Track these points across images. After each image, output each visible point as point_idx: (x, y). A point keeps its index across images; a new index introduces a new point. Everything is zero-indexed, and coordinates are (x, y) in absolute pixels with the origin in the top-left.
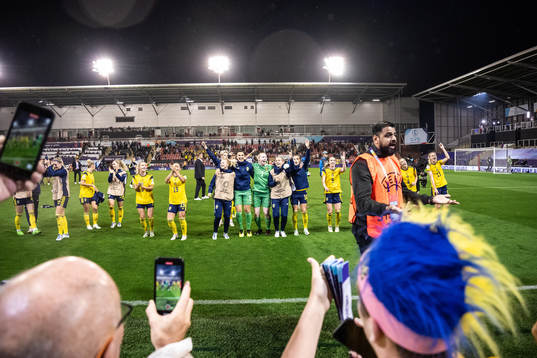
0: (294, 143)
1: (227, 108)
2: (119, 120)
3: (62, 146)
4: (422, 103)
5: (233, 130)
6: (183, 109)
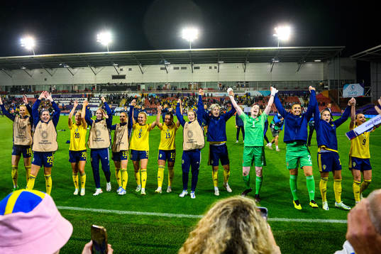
0: (248, 95)
1: (195, 68)
2: (114, 77)
3: (73, 96)
4: (358, 62)
5: (200, 85)
6: (162, 69)
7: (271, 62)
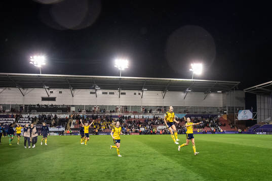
1: (122, 94)
2: (44, 99)
5: (126, 109)
6: (91, 93)
7: (185, 92)
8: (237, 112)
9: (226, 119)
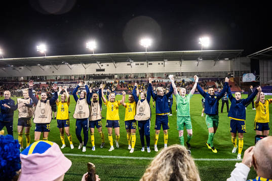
0: (183, 81)
1: (150, 64)
2: (98, 70)
3: (71, 83)
4: (252, 60)
5: (152, 75)
6: (128, 65)
7: (197, 60)
8: (242, 75)
9: (233, 81)
